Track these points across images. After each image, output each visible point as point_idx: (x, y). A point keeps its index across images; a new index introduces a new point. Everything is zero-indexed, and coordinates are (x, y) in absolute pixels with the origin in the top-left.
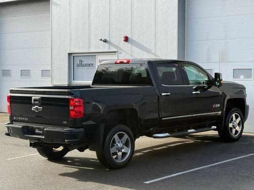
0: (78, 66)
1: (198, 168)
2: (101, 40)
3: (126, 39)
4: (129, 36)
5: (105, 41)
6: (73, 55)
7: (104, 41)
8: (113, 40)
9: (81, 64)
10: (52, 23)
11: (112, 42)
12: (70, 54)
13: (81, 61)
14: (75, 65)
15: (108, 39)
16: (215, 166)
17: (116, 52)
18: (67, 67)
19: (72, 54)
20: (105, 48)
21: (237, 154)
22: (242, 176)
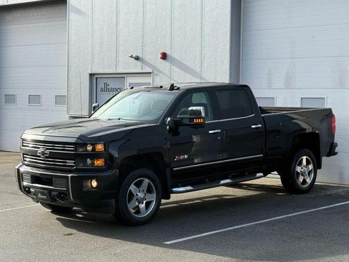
0: (102, 90)
1: (239, 226)
2: (132, 57)
3: (164, 56)
4: (168, 52)
5: (137, 58)
6: (96, 76)
7: (135, 59)
8: (147, 57)
9: (106, 89)
10: (70, 34)
11: (146, 60)
12: (91, 75)
13: (106, 85)
14: (99, 89)
15: (140, 56)
16: (261, 224)
17: (150, 73)
18: (88, 91)
19: (94, 74)
20: (137, 67)
21: (294, 209)
22: (292, 237)
